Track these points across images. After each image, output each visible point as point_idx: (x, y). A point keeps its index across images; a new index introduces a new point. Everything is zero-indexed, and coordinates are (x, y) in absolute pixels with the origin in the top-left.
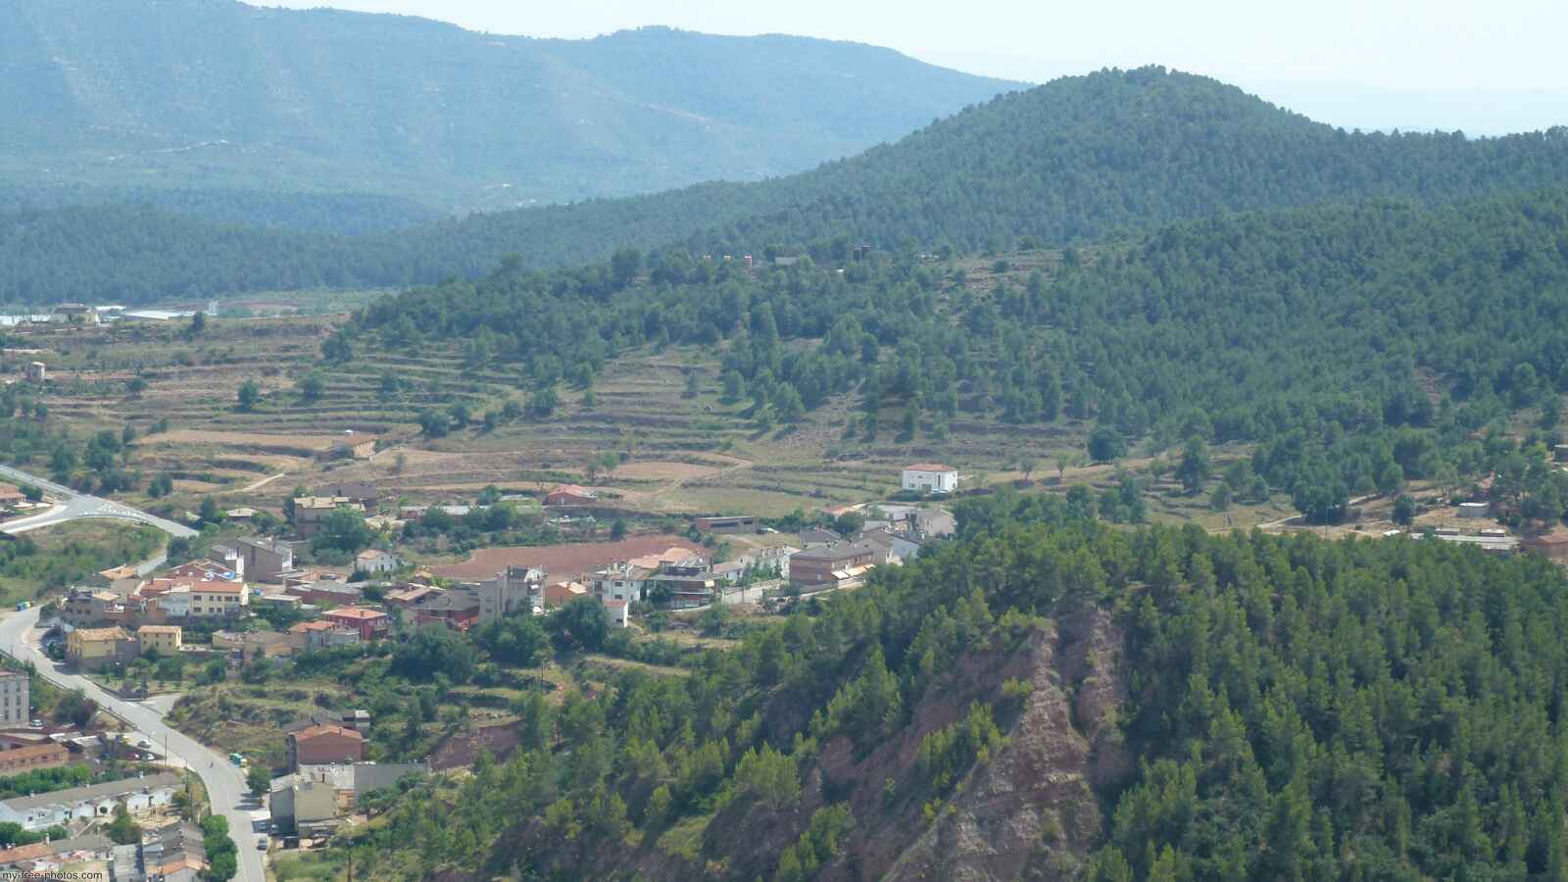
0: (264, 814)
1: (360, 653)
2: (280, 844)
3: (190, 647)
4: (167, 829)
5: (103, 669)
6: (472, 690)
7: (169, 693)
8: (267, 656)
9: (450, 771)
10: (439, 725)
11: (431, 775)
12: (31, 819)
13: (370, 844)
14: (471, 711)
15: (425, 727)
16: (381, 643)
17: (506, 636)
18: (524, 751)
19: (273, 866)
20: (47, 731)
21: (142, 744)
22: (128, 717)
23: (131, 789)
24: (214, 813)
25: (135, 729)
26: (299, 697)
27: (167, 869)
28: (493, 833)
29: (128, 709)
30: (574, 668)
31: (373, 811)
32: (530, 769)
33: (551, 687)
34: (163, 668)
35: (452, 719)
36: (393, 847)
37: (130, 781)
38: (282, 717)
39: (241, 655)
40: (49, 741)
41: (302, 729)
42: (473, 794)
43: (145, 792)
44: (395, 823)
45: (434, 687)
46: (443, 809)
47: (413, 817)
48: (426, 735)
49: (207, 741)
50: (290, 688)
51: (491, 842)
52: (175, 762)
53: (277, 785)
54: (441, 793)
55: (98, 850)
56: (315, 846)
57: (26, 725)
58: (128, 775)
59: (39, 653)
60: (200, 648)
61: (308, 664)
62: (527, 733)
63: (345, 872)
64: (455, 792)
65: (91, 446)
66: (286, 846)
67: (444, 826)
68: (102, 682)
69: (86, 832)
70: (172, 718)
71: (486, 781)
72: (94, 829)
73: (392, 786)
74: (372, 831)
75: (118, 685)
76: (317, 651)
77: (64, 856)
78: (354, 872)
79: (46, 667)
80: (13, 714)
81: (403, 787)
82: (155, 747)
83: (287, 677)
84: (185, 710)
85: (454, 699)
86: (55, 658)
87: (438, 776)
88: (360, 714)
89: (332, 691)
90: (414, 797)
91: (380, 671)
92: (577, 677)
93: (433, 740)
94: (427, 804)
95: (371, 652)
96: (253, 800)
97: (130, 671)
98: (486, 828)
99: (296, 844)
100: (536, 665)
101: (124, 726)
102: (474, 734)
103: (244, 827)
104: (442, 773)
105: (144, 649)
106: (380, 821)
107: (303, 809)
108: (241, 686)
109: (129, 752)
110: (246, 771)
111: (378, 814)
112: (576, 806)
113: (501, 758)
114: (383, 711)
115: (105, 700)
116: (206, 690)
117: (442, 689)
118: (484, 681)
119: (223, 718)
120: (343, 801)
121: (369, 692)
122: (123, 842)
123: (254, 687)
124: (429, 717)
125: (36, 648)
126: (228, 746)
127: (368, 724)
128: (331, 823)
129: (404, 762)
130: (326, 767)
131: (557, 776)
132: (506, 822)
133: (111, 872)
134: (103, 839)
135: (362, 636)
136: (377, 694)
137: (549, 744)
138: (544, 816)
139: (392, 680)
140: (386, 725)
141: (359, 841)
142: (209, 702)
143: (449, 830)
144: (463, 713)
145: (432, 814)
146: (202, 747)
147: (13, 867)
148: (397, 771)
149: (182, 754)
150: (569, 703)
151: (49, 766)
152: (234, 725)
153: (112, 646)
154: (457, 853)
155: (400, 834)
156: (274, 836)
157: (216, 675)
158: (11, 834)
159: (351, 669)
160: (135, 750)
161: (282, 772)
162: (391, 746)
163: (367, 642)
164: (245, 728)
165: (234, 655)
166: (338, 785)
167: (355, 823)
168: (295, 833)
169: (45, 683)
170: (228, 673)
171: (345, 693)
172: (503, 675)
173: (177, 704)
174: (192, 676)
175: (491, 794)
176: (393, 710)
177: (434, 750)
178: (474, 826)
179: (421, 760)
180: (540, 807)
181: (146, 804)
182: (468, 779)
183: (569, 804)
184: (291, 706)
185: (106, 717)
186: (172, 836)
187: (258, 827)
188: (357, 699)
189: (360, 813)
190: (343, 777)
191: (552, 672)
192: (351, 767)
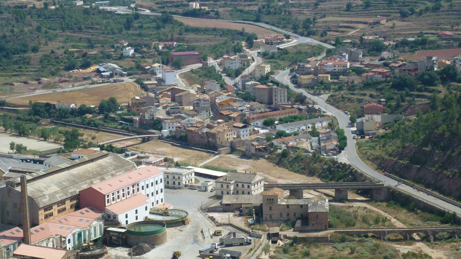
0: (355, 129)
1: (382, 82)
2: (360, 137)
3: (333, 80)
4: (327, 133)
5: (308, 87)
6: (416, 93)
7: (327, 94)
8: (355, 83)
9: (409, 117)
10: (406, 103)
11: (404, 118)
12: (288, 130)
13: (386, 138)
14: (416, 99)
15: (402, 104)
16: (389, 79)
17: (426, 77)
18: (432, 111)
19: (357, 144)
20: (292, 105)
21: (319, 108)
22: (315, 101)
23: (316, 121)
24: (340, 128)
25: (317, 104)
26: (365, 95)
27: (327, 144)
28: (423, 135)
29: (315, 98)
30: (447, 86)
31: (387, 128)
32: (434, 117)
33: (440, 92)
34: (325, 87)
35: (410, 101)
36: (393, 139)
37: (316, 119)
38: (360, 101)
39: (347, 83)
40: (293, 107)
41: (365, 104)
42: (417, 124)
43: (320, 122)
44: (393, 132)
45: (404, 92)
46: (407, 128)
47: (399, 130)
48: (402, 106)
49: (338, 108)
50: (362, 92)
51: (422, 137)
52: (329, 113)
53: (358, 120)
54: (407, 123)
55: (307, 139)
56: (369, 138)
57: (286, 103)
58: (315, 117)
59: (290, 83)
60: (336, 81)
61: (367, 85)
62: (433, 107)
63: (378, 146)
64: (411, 123)
65: (304, 22)
66: (361, 138)
67: (408, 132)
68: (308, 91)
69: (304, 134)
70: (328, 101)
71: (421, 119)
72: (306, 132)
73: (392, 121)
74: (387, 134)
75: (312, 92)
76: (370, 81)
77: (298, 140)
78: (381, 146)
79: (292, 86)
80: (283, 100)
81: (396, 121)
82: (323, 109)
83: (361, 89)
84: (331, 99)
85: (411, 95)
86: (294, 84)
87: (406, 118)
88: (382, 100)
89: (374, 93)
90: (399, 124)
91: (388, 87)
92: (448, 89)
93: (404, 107)
94: (403, 126)
95: (386, 82)
96: (351, 125)
97: (316, 87)
98: (420, 133)
99: (364, 138)
100: (435, 85)
101: (314, 103)
102: (417, 106)
103: (349, 132)
104: (407, 117)
105: (319, 81)
106: (389, 131)
107: (366, 127)
108: (348, 92)
109: (316, 111)
110: (349, 116)
111: (388, 129)
112: (448, 127)
113: (425, 113)
114: (389, 99)
115: (309, 96)
116: (337, 93)
117: (407, 92)
118: (420, 90)
119: (342, 101)
120: (378, 125)
121: (385, 93)
122: (314, 136)
123: (352, 92)
124: (403, 101)
125: (289, 81)
126: (344, 109)
127: (385, 103)
128: (374, 131)
129: (396, 114)
130: (373, 115)
131: (442, 118)
132: (427, 132)
133: (311, 145)
134: (308, 135)
135: (383, 77)
136: (387, 94)
137: (439, 109)
138: (438, 130)
139: (392, 90)
140: (390, 103)
141: (383, 137)
142: (338, 96)
143: (409, 134)
144: (413, 100)
145: (404, 129)
146: (336, 109)
147: (283, 143)
148: (393, 117)
149: (331, 111)
150: (445, 97)
151: (293, 115)
152: (346, 103)
153: (310, 80)
154: (412, 141)
155: (395, 135)
156: (357, 135)
157: (340, 89)
158: (282, 134)
159: (380, 87)
160: (317, 110)
161: (360, 117)
162: (392, 109)
163: (384, 79)
164: (349, 104)
165: (345, 83)
166: (376, 120)
167: (381, 131)
168: (364, 134)
169: (292, 91)
170: (344, 88)
171: (378, 94)
172: (425, 88)
173: (329, 97)
174: (334, 89)
175: (422, 124)
176: (393, 99)
177: (405, 110)
178: (417, 133)
179: (401, 113)
180: (437, 127)
181: (321, 126)
182: (415, 119)
183: (445, 127)
184: (362, 97)
185: (309, 101)
186: (328, 135)
187: (353, 132)
188: (382, 96)
189: (383, 129)
190: (378, 118)
191: (440, 87)
192: (380, 115)
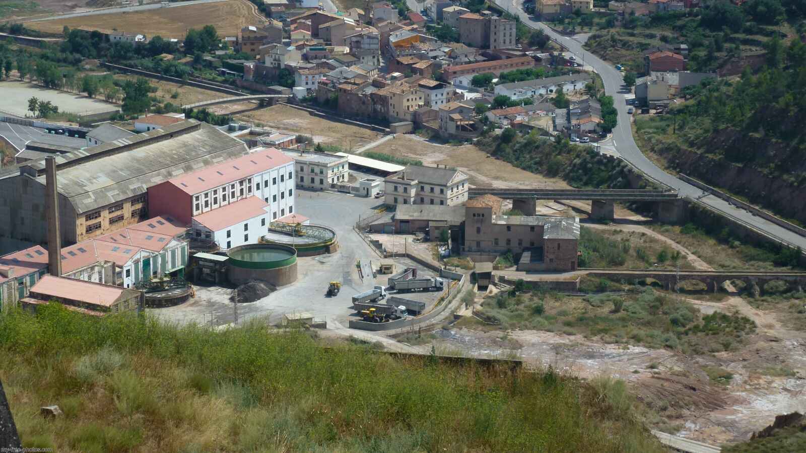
0: (632, 96)
1: (684, 15)
2: (640, 111)
3: (597, 9)
4: (582, 101)
5: (553, 19)
6: (741, 36)
7: (586, 32)
8: (637, 15)
9: (729, 78)
10: (724, 54)
11: (719, 79)
12: (515, 94)
13: (685, 113)
14: (741, 47)
15: (717, 54)
16: (695, 10)
17: (761, 8)
18: (768, 69)
19: (635, 122)
20: (524, 50)
21: (571, 58)
22: (565, 44)
23: (565, 81)
24: (606, 95)
25: (568, 51)
26: (652, 36)
27: (582, 122)
28: (750, 110)
29: (565, 40)
30: (797, 26)
31: (688, 97)
32: (771, 79)
33: (784, 36)
34: (583, 20)
35: (731, 50)
36: (697, 115)
37: (566, 77)
38: (643, 47)
39: (623, 14)
40: (525, 55)
41: (654, 53)
42: (740, 90)
43: (572, 83)
44: (699, 103)
45: (722, 34)
46: (724, 97)
47: (708, 99)
48: (717, 58)
49: (604, 58)
50: (648, 32)
51: (749, 115)
52: (588, 68)
53: (639, 81)
54: (724, 89)
55: (548, 111)
56: (657, 113)
57: (514, 47)
58: (564, 74)
59: (522, 11)
60: (602, 10)
61: (657, 20)
62: (770, 60)
63: (672, 127)
64: (731, 89)
66: (643, 113)
67: (725, 105)
68: (552, 26)
69: (542, 102)
70: (587, 46)
71: (747, 83)
72: (546, 100)
73: (698, 84)
74: (687, 107)
75: (560, 28)
76: (662, 13)
77: (531, 113)
78: (677, 127)
79: (524, 17)
80: (508, 41)
81: (704, 85)
82: (578, 60)
83: (646, 26)
84: (594, 41)
85: (732, 40)
86: (529, 13)
87: (723, 80)
88: (683, 46)
89: (669, 34)
90: (710, 91)
91: (695, 25)
92: (799, 31)
93: (721, 61)
94: (716, 94)
95: (690, 14)
96: (626, 89)
97: (567, 21)
98: (747, 107)
99: (648, 112)
100: (777, 24)
101: (563, 49)
102: (743, 59)
103: (622, 101)
104: (725, 78)
105: (574, 9)
106: (691, 102)
107: (652, 94)
108: (623, 30)
109: (565, 62)
110: (623, 74)
111: (691, 98)
112: (795, 99)
113: (755, 72)
114: (694, 45)
115: (554, 35)
116: (604, 32)
117: (726, 35)
118: (749, 31)
119: (613, 46)
120: (672, 91)
121: (688, 35)
122: (560, 108)
123: (630, 31)
124: (719, 49)
125: (520, 8)
126: (615, 61)
127: (687, 52)
128: (666, 102)
129: (705, 72)
130: (664, 73)
131: (785, 83)
132: (757, 105)
133: (554, 122)
134: (550, 105)
135: (686, 6)
136: (692, 37)
137: (782, 66)
138: (777, 103)
139: (700, 30)
140: (696, 53)
141: (680, 111)
142: (606, 38)
143: (728, 108)
144: (737, 48)
145: (719, 100)
146: (601, 61)
147: (506, 118)
148: (701, 77)
149: (591, 64)
150: (794, 44)
151: (524, 68)
152: (618, 50)
153: (558, 8)
154: (731, 120)
155: (702, 109)
156: (635, 107)
157: (610, 24)
158: (505, 101)
159: (679, 23)
160: (567, 61)
161: (642, 75)
162: (698, 64)
163: (688, 9)
164: (624, 52)
165: (620, 14)
166: (670, 83)
167: (678, 102)
168: (647, 106)
169: (524, 26)
170: (616, 23)
171: (676, 35)
172: (759, 28)
173: (590, 38)
174: (598, 24)
175: (751, 90)
176: (701, 45)
177: (721, 66)
178: (740, 107)
179: (714, 72)
180: (776, 98)
181: (572, 89)
182: (738, 82)
183: (791, 98)
184: (647, 41)
185: (554, 44)
186: (584, 105)
187: (628, 102)
188: (682, 39)
189: (681, 97)
190: (673, 79)
191: (785, 28)
192: (677, 74)
